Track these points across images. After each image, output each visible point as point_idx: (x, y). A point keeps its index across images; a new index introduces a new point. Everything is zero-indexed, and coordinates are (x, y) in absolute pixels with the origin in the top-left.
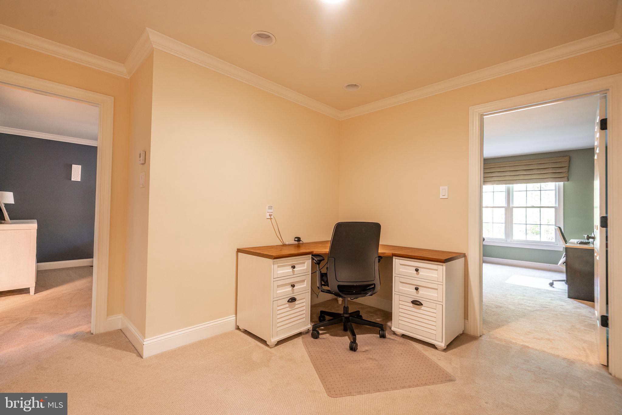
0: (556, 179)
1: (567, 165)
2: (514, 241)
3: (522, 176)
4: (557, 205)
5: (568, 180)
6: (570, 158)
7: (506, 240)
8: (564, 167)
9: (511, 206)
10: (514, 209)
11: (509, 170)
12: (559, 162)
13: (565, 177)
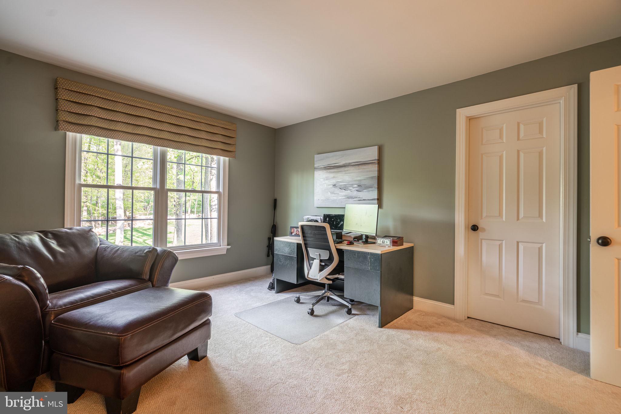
0: (225, 152)
1: (234, 135)
4: (221, 190)
5: (235, 157)
8: (233, 138)
11: (168, 122)
12: (228, 129)
13: (233, 151)
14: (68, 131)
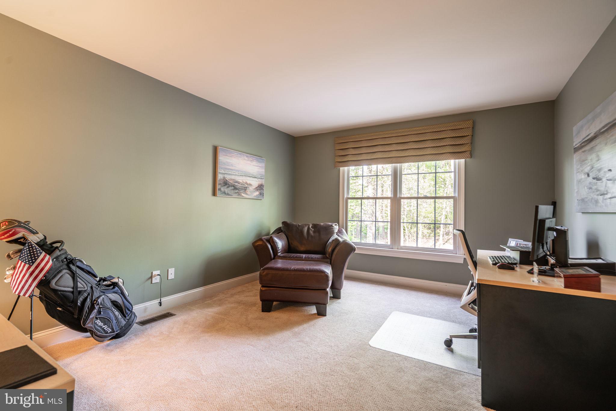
0: (456, 154)
1: (469, 132)
2: (401, 248)
3: (412, 151)
4: (457, 195)
5: (471, 157)
6: (474, 123)
7: (391, 247)
8: (466, 136)
9: (398, 196)
10: (402, 200)
11: (395, 142)
12: (460, 129)
13: (466, 151)
14: (340, 167)
